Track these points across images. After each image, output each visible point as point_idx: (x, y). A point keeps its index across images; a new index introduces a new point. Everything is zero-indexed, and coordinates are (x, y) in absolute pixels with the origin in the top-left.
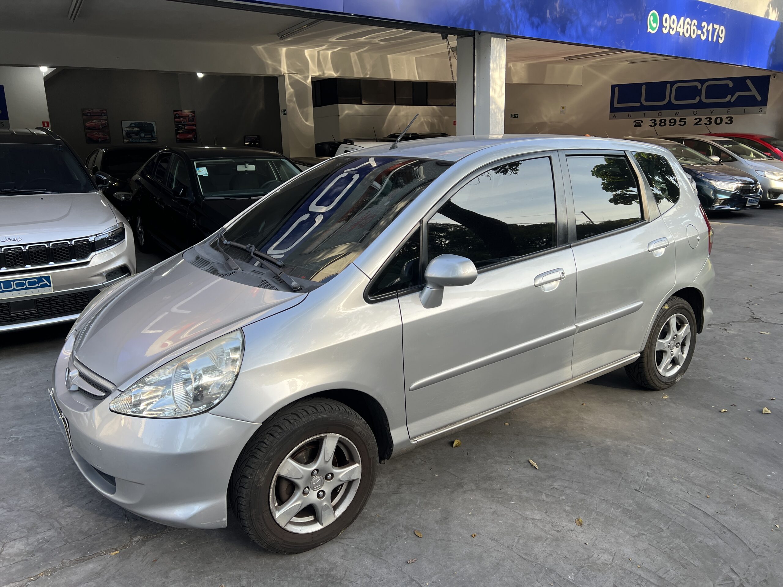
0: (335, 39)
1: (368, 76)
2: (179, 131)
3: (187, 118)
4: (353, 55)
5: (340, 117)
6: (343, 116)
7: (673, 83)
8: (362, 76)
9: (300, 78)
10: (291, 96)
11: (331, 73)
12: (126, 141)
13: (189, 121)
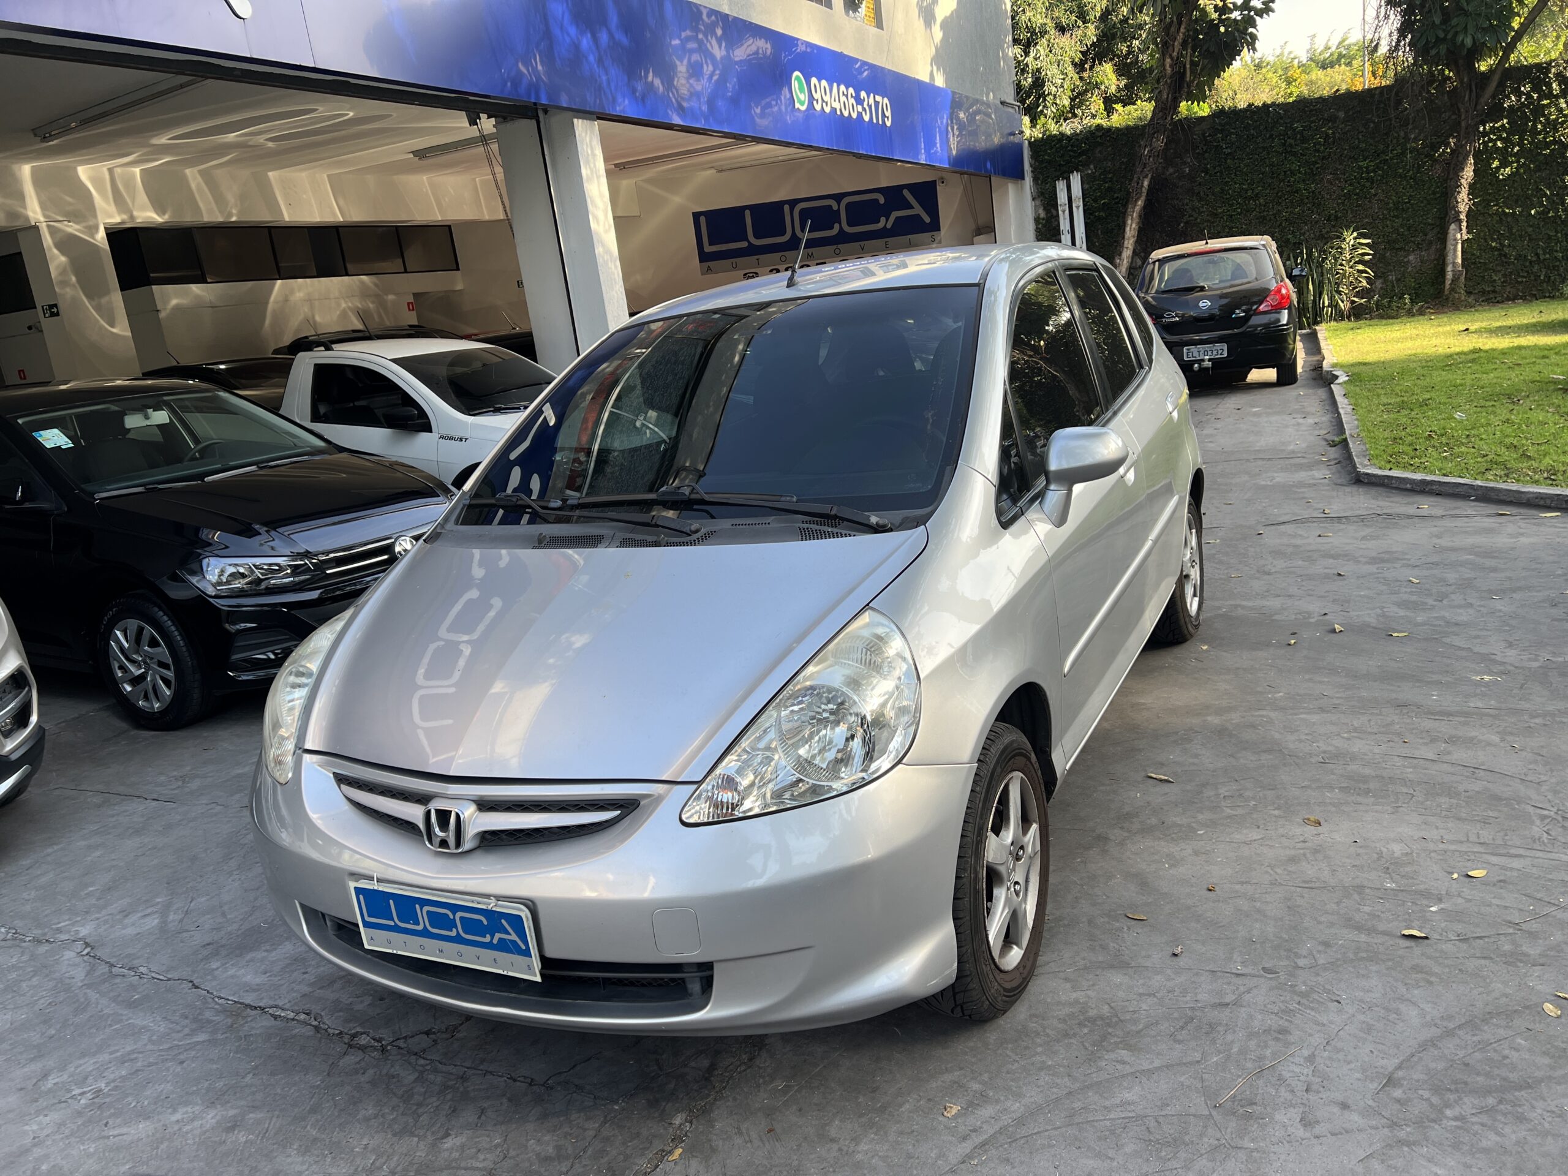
1: (234, 219)
4: (192, 175)
5: (162, 315)
6: (168, 311)
7: (793, 203)
8: (220, 219)
9: (78, 231)
10: (63, 272)
11: (147, 215)
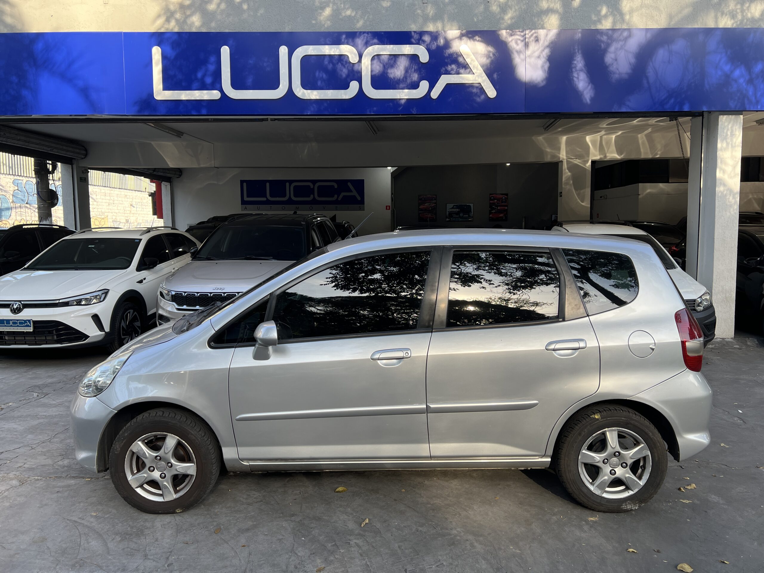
0: (606, 124)
2: (493, 211)
3: (501, 200)
5: (640, 197)
6: (644, 195)
9: (579, 162)
10: (568, 179)
12: (448, 220)
13: (502, 202)
